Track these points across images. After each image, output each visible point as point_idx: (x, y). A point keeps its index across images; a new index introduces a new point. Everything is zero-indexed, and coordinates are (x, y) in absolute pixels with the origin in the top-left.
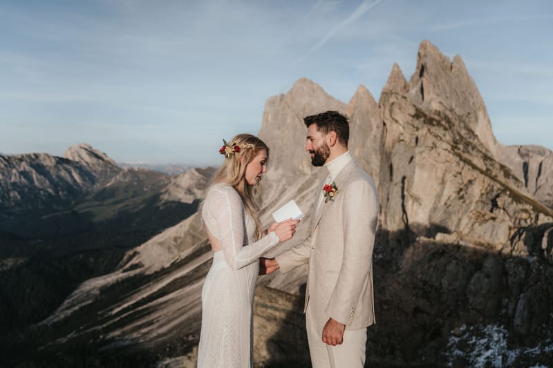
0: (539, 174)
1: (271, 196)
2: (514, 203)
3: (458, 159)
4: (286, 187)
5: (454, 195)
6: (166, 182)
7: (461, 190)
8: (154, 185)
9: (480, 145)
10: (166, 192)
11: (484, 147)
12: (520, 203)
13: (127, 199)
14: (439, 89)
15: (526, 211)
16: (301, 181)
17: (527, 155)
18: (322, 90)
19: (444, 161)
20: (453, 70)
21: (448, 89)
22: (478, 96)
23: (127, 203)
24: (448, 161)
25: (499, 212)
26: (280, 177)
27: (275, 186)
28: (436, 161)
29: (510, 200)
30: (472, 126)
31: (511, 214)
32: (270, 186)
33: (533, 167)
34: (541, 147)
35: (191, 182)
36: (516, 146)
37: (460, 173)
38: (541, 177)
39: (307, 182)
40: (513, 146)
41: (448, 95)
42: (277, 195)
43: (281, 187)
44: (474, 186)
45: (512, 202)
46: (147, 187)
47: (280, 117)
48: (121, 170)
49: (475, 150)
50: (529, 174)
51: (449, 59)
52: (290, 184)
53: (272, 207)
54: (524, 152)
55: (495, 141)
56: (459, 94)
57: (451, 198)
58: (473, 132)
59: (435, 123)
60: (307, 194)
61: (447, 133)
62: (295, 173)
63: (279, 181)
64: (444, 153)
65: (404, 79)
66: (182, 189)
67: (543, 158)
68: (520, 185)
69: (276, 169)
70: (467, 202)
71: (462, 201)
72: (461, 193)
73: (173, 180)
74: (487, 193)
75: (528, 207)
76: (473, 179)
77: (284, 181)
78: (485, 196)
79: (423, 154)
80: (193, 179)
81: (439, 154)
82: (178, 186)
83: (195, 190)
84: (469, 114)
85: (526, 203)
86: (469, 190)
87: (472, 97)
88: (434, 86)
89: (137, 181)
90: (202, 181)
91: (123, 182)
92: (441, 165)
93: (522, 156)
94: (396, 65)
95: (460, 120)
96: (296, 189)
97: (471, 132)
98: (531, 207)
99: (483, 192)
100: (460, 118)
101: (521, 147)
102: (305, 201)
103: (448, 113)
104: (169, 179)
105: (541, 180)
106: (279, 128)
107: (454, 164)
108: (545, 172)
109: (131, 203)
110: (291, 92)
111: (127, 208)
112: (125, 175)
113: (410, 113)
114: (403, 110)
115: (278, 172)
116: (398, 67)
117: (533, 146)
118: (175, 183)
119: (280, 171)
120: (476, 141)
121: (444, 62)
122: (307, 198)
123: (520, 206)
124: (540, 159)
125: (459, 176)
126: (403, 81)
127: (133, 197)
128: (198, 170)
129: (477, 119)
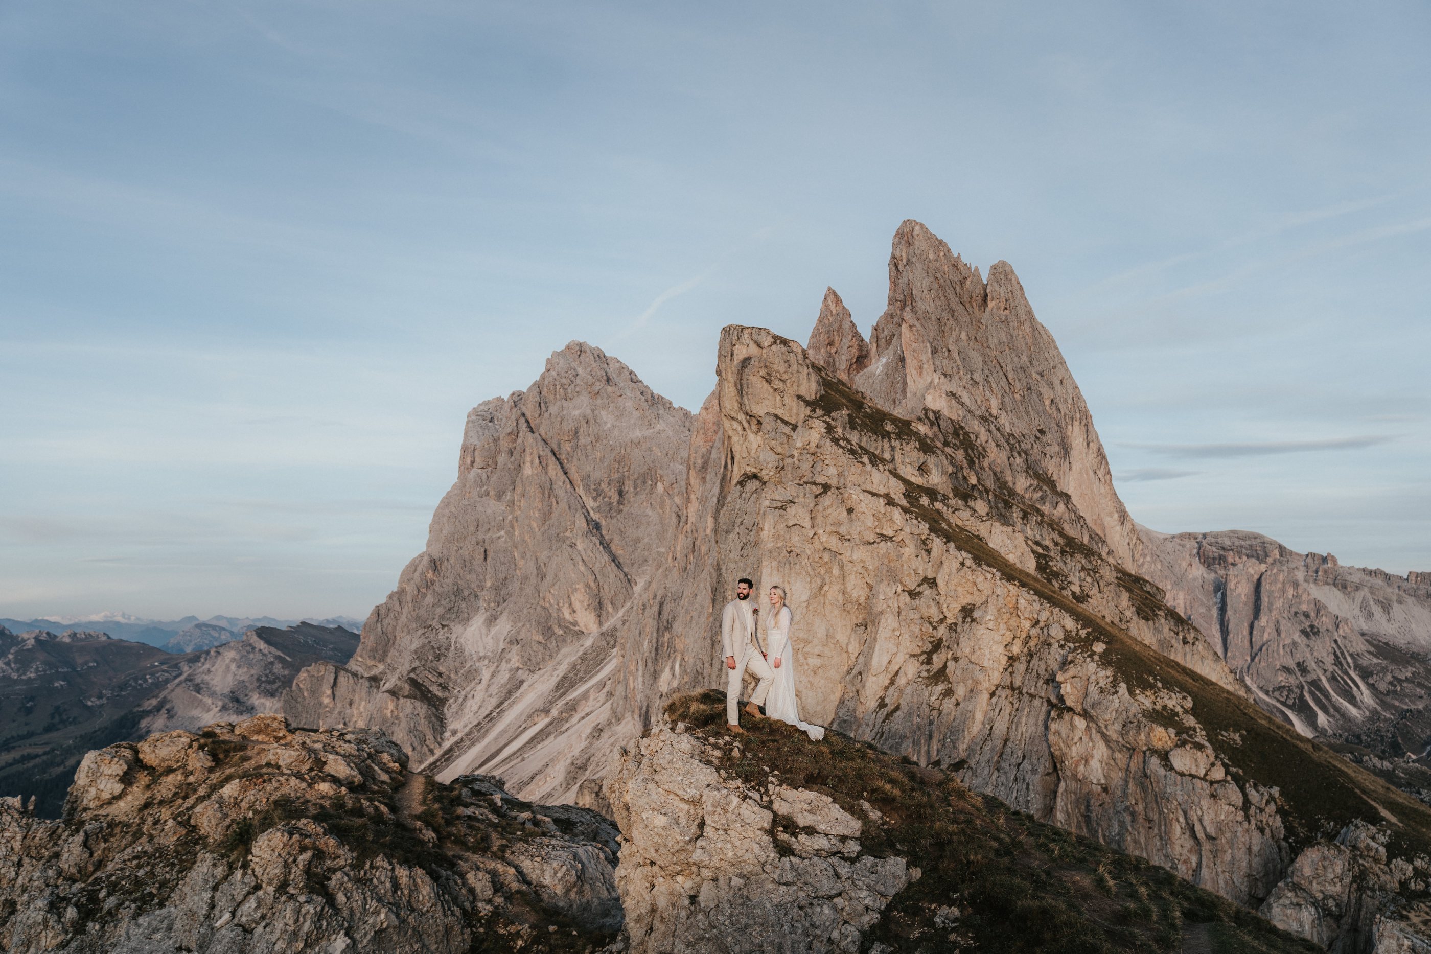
0: (1257, 611)
1: (472, 705)
2: (1123, 688)
3: (924, 527)
4: (521, 674)
5: (912, 669)
6: (162, 676)
7: (937, 646)
8: (122, 687)
9: (1072, 522)
10: (158, 709)
11: (1085, 525)
12: (1146, 686)
13: (30, 735)
14: (950, 357)
15: (1165, 718)
16: (569, 655)
17: (1222, 559)
18: (633, 379)
19: (872, 538)
20: (991, 304)
21: (977, 359)
22: (1066, 380)
23: (27, 751)
24: (884, 538)
25: (1073, 727)
26: (502, 646)
27: (486, 675)
28: (842, 538)
29: (1105, 675)
30: (1051, 467)
31: (1113, 732)
32: (472, 675)
33: (1240, 591)
34: (1256, 537)
35: (243, 674)
36: (1190, 536)
37: (932, 583)
38: (1263, 621)
39: (584, 658)
40: (1182, 536)
41: (977, 376)
42: (494, 701)
43: (504, 677)
44: (980, 630)
45: (1115, 684)
46: (100, 697)
47: (502, 459)
48: (14, 640)
49: (1034, 519)
50: (1229, 613)
51: (976, 274)
52: (533, 666)
53: (473, 743)
54: (1213, 551)
55: (1124, 517)
56: (1011, 375)
57: (901, 681)
58: (1052, 484)
59: (889, 427)
60: (585, 696)
61: (931, 460)
62: (547, 631)
63: (501, 656)
64: (867, 506)
65: (856, 335)
66: (213, 694)
67: (1263, 567)
68: (1190, 638)
69: (492, 620)
70: (960, 691)
71: (941, 688)
72: (937, 661)
73: (186, 670)
74: (1031, 655)
75: (1172, 701)
76: (978, 600)
77: (515, 660)
78: (1020, 667)
79: (792, 510)
80: (251, 666)
81: (850, 511)
82: (198, 689)
83: (256, 699)
84: (1042, 432)
85: (1169, 685)
86: (965, 648)
87: (1051, 384)
88: (935, 351)
89: (65, 677)
90: (278, 668)
91: (16, 682)
92: (860, 553)
93: (1208, 562)
94: (833, 296)
95: (1012, 449)
96: (554, 680)
97: (1046, 482)
98: (1189, 703)
99: (1016, 649)
100: (1012, 443)
101: (1205, 536)
102: (577, 717)
103: (975, 426)
104: (176, 666)
105: (1263, 629)
106: (499, 496)
107: (909, 550)
108: (1271, 604)
109: (40, 751)
110: (538, 387)
111: (20, 767)
112: (24, 659)
113: (803, 392)
114: (777, 384)
115: (494, 630)
116: (838, 301)
117: (1233, 534)
118: (189, 679)
119: (504, 626)
120: (1061, 507)
121: (962, 282)
122: (583, 709)
123: (1146, 701)
124: (1254, 568)
125: (927, 591)
126: (855, 343)
127: (48, 729)
128: (266, 633)
129: (1066, 450)
